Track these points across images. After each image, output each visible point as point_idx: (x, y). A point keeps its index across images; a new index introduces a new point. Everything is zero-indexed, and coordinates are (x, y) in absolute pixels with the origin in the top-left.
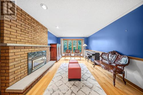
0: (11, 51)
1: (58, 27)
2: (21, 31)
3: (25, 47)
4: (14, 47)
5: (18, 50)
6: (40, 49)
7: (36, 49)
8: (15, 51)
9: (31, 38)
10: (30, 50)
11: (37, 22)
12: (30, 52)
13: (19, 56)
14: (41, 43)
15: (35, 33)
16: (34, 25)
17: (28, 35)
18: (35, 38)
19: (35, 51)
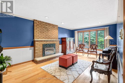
0: (36, 43)
1: (63, 23)
2: (40, 33)
3: (41, 41)
4: (37, 41)
5: (39, 42)
6: (50, 42)
7: (47, 42)
8: (37, 43)
9: (45, 35)
10: (44, 42)
11: (49, 24)
12: (44, 44)
13: (39, 45)
14: (51, 38)
15: (47, 32)
16: (47, 27)
17: (43, 34)
18: (47, 35)
19: (46, 44)
